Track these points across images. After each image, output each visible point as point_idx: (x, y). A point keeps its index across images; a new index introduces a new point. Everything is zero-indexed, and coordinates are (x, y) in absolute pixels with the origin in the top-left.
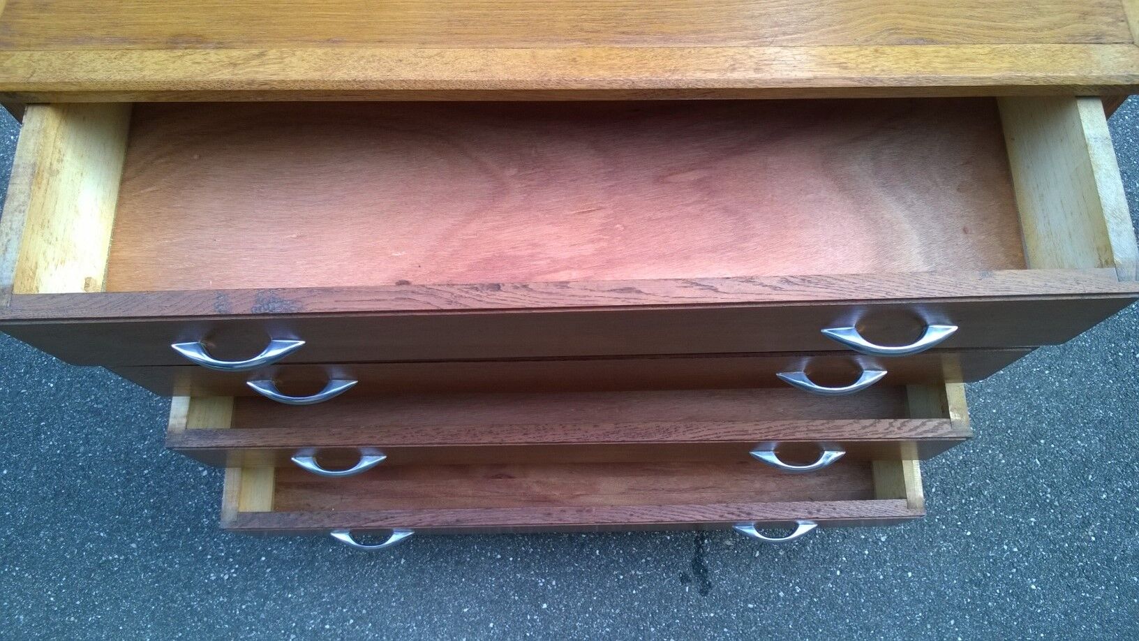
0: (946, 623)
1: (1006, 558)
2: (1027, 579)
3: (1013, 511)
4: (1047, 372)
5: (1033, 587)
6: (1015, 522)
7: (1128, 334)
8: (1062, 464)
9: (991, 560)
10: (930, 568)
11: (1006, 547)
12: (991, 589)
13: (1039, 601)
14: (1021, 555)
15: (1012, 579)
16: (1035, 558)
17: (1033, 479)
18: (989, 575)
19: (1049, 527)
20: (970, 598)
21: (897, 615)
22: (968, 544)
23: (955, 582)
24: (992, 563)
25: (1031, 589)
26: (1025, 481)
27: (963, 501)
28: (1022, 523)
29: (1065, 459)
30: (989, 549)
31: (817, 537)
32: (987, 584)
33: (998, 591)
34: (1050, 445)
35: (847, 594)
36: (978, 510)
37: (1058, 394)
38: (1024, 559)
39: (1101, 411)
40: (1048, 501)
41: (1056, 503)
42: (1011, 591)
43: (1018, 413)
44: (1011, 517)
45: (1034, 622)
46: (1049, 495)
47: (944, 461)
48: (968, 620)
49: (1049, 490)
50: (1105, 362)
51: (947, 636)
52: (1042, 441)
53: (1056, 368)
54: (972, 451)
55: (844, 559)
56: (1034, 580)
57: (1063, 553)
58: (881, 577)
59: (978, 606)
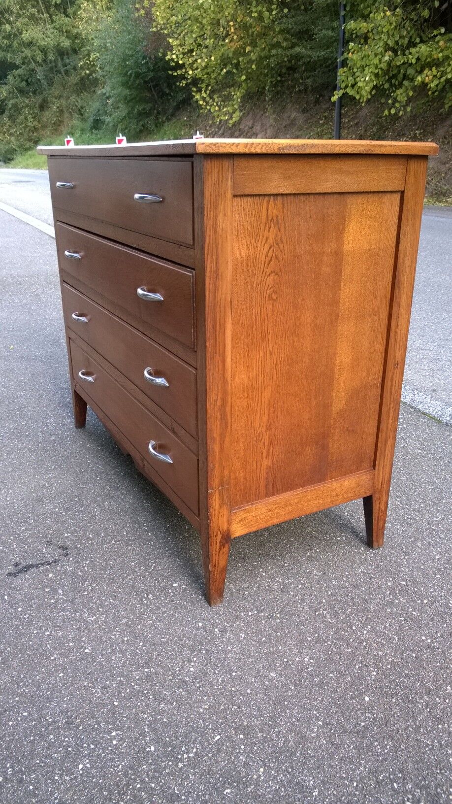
0: (24, 710)
1: (103, 737)
2: (88, 759)
3: (155, 730)
4: (320, 723)
5: (81, 766)
6: (144, 735)
7: (427, 787)
8: (228, 760)
9: (96, 726)
10: (72, 685)
11: (114, 734)
12: (67, 733)
13: (67, 775)
14: (110, 748)
15: (82, 747)
16: (112, 760)
17: (196, 739)
18: (81, 728)
19: (151, 764)
20: (53, 721)
21: (22, 676)
22: (105, 705)
23: (65, 706)
24: (94, 728)
25: (77, 765)
26: (190, 732)
27: (146, 692)
28: (145, 740)
29: (234, 762)
30: (107, 722)
31: (73, 615)
32: (70, 729)
33: (67, 739)
34: (242, 744)
35: (31, 643)
36: (142, 704)
37: (302, 739)
38: (108, 752)
39: (312, 782)
40: (179, 757)
41: (180, 765)
42: (69, 749)
43: (259, 710)
44: (146, 730)
45: (43, 776)
46: (185, 756)
47: (177, 669)
48: (30, 724)
49: (192, 755)
50: (374, 772)
51: (11, 714)
52: (242, 736)
53: (331, 729)
54: (198, 685)
55: (61, 633)
56: (88, 765)
57: (128, 785)
58: (52, 658)
59: (47, 729)
